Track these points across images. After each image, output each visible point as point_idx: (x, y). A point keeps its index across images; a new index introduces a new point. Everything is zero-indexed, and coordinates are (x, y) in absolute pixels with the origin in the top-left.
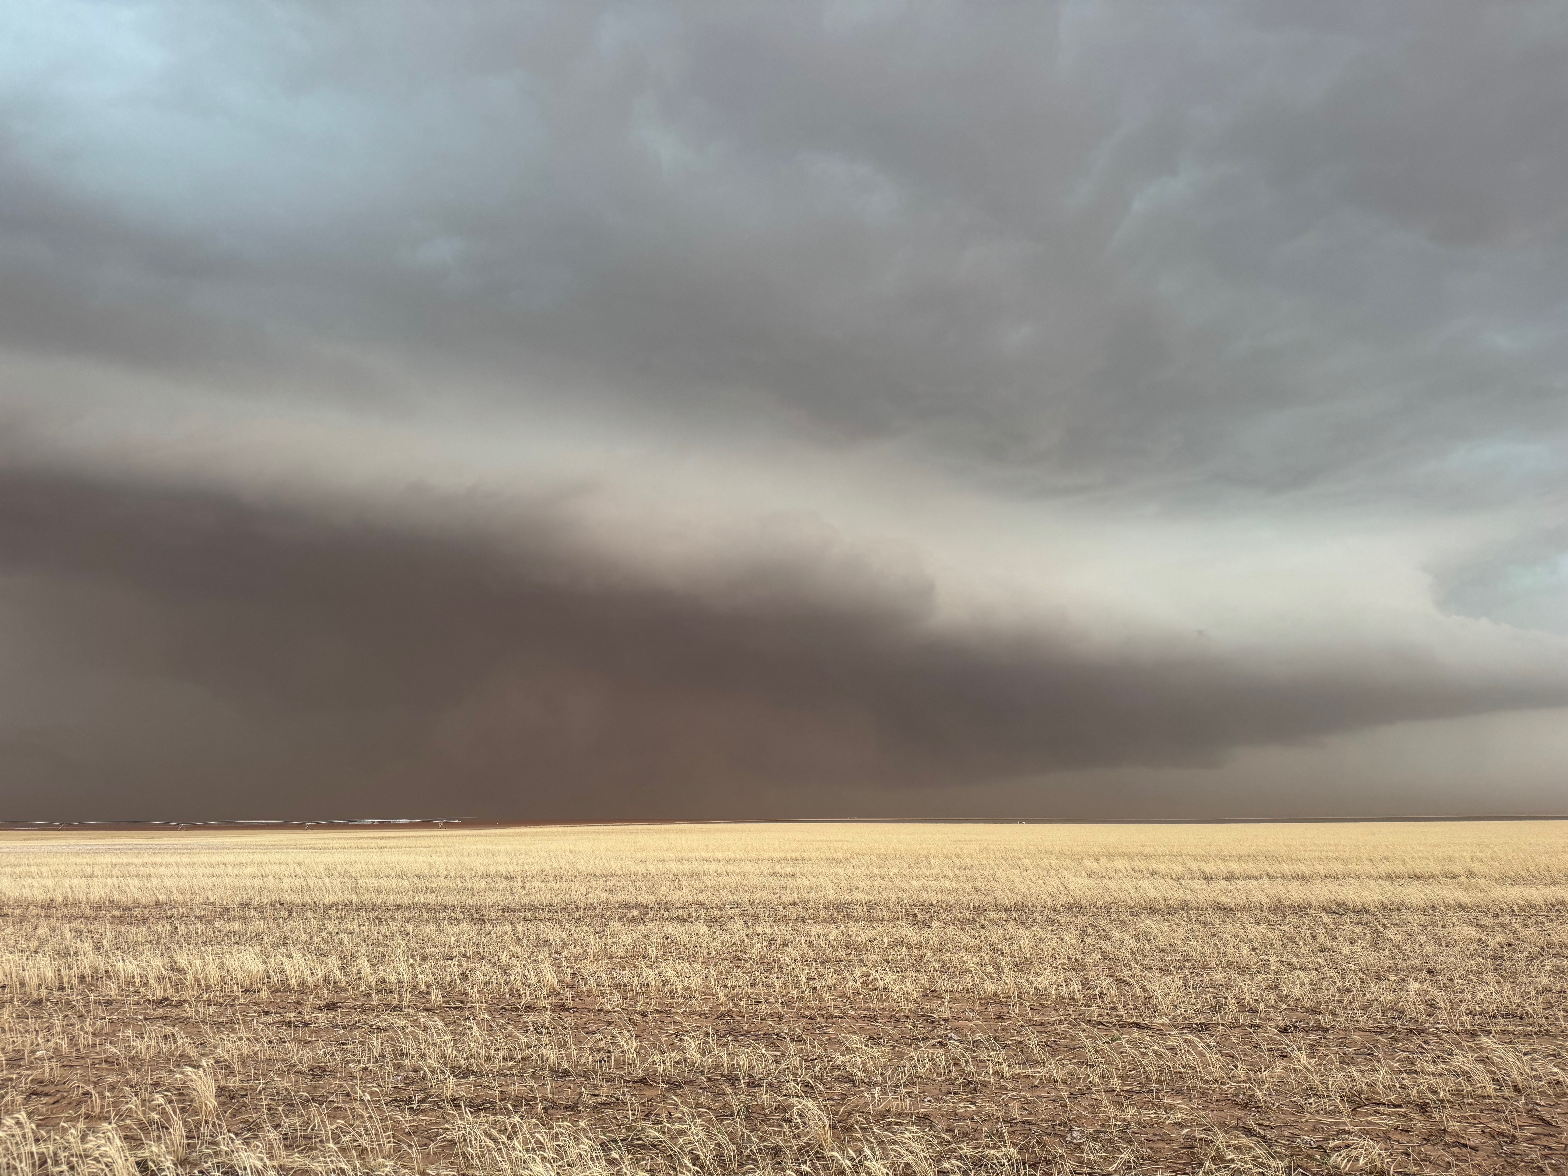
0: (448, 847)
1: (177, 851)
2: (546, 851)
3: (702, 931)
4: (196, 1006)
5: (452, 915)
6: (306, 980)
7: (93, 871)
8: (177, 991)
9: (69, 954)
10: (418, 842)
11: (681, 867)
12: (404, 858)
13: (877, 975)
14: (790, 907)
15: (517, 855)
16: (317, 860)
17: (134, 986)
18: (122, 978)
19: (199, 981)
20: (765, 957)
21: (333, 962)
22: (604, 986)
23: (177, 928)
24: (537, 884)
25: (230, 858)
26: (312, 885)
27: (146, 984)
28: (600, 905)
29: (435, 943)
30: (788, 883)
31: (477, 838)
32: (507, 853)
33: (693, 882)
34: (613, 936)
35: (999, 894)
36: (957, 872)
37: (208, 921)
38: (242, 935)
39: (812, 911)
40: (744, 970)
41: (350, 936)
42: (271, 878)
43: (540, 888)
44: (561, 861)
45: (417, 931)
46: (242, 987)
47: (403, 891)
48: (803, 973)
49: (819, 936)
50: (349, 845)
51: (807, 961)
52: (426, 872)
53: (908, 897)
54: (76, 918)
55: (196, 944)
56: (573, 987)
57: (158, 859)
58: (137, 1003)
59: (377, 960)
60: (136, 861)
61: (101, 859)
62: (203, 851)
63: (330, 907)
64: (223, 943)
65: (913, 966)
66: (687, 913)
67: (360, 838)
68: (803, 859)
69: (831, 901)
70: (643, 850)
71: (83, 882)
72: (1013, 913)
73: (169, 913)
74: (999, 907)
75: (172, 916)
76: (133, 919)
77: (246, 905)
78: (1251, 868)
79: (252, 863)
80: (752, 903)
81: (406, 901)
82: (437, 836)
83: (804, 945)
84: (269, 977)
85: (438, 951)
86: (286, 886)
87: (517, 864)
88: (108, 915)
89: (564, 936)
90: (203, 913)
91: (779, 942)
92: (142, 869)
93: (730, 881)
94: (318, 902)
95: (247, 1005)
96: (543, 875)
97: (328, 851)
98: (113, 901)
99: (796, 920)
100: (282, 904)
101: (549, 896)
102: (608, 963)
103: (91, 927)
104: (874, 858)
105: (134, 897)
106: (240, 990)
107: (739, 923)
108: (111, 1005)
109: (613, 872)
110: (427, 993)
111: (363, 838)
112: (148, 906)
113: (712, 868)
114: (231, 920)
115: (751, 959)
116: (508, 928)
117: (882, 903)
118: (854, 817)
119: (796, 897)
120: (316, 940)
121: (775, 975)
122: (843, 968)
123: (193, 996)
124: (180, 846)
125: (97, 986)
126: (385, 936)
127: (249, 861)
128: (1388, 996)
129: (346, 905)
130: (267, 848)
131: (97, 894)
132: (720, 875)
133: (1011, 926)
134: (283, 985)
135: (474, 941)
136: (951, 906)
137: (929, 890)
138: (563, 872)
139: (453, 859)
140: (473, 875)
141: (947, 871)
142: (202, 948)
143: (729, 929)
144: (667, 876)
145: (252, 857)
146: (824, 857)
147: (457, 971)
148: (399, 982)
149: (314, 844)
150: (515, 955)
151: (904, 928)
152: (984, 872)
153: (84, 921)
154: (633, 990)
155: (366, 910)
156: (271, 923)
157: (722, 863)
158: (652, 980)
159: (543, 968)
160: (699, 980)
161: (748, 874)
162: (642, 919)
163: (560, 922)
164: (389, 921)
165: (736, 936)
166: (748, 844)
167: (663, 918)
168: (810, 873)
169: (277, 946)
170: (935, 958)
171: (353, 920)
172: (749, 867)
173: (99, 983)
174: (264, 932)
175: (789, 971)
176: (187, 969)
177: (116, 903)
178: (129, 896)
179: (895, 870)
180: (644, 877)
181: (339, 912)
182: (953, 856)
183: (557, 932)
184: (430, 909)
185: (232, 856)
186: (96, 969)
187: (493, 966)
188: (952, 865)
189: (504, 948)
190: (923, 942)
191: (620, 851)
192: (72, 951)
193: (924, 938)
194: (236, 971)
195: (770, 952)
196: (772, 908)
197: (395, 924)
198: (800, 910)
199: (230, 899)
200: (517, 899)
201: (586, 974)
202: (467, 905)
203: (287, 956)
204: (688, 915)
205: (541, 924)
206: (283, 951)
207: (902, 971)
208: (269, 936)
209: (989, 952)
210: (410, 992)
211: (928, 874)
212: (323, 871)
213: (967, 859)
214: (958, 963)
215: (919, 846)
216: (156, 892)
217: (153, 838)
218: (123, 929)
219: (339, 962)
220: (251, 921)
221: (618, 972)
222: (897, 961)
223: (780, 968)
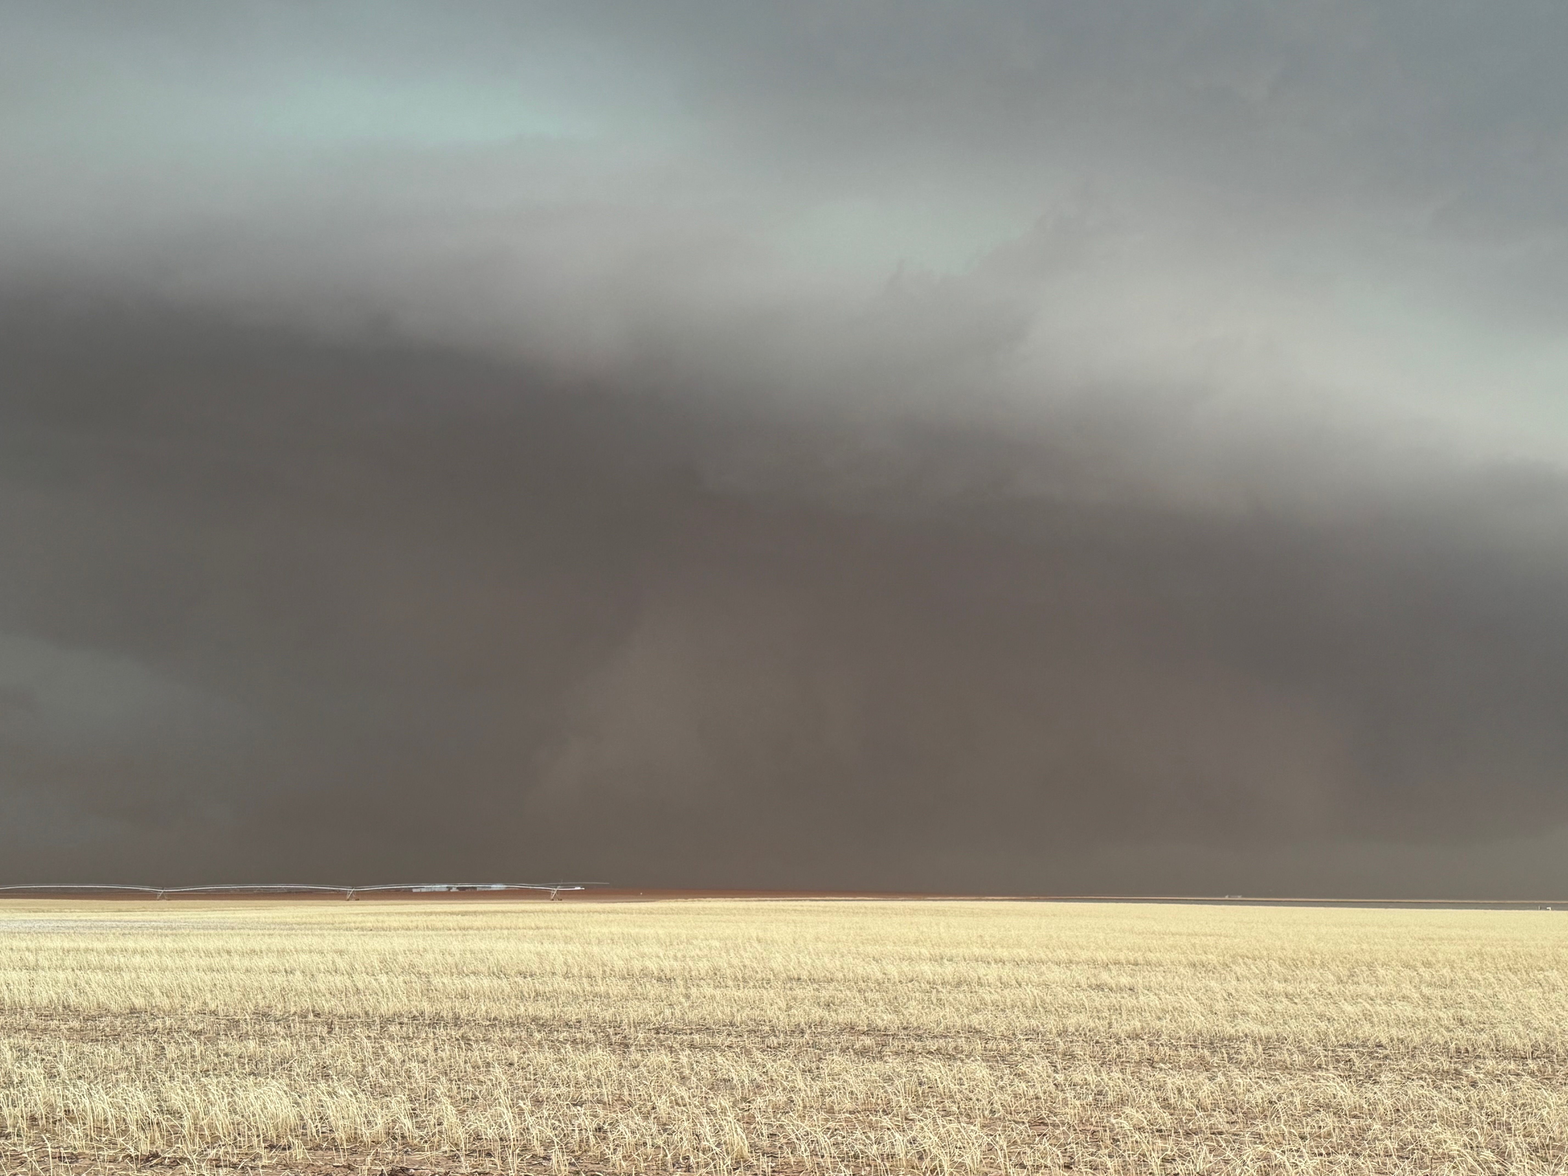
0: (566, 928)
1: (157, 931)
2: (720, 939)
3: (979, 1075)
4: (199, 1167)
5: (578, 1035)
6: (359, 1132)
7: (37, 960)
8: (170, 1144)
9: (12, 1083)
10: (520, 920)
11: (940, 970)
12: (501, 945)
13: (1285, 1158)
14: (1129, 1041)
15: (675, 943)
16: (368, 948)
17: (107, 1134)
18: (90, 1122)
19: (202, 1129)
20: (1087, 1120)
21: (399, 1105)
22: (823, 1156)
23: (163, 1048)
24: (709, 991)
25: (236, 943)
26: (360, 985)
27: (125, 1132)
28: (810, 1027)
29: (554, 1079)
30: (1123, 1001)
31: (611, 917)
32: (659, 941)
33: (961, 996)
34: (833, 1076)
35: (1502, 1030)
36: (1426, 991)
37: (209, 1039)
38: (261, 1061)
39: (1167, 1049)
40: (1054, 1141)
41: (421, 1065)
42: (298, 973)
43: (713, 997)
44: (745, 955)
45: (525, 1061)
46: (265, 1141)
47: (500, 997)
49: (1180, 1091)
50: (414, 924)
51: (1161, 1131)
52: (535, 968)
53: (1336, 1030)
54: (18, 1031)
55: (194, 1074)
56: (774, 1156)
57: (130, 944)
58: (114, 1160)
59: (466, 1103)
60: (97, 945)
61: (47, 943)
62: (196, 932)
63: (390, 1021)
64: (232, 1073)
65: (1348, 1146)
66: (953, 1044)
67: (431, 914)
68: (1148, 963)
69: (1200, 1033)
70: (876, 942)
71: (24, 975)
72: (1529, 1061)
73: (151, 1026)
74: (1502, 1052)
75: (155, 1030)
76: (99, 1033)
77: (263, 1015)
79: (269, 950)
80: (1062, 1033)
81: (507, 1013)
82: (548, 912)
83: (1155, 1105)
84: (304, 1127)
85: (558, 1092)
86: (323, 988)
87: (675, 958)
88: (62, 1027)
89: (756, 1075)
90: (200, 1027)
91: (1110, 1099)
92: (108, 958)
93: (1023, 996)
94: (371, 1012)
95: (273, 1167)
96: (716, 976)
97: (382, 933)
98: (69, 1006)
99: (1139, 1063)
100: (317, 1015)
101: (728, 1010)
102: (827, 1120)
103: (41, 1045)
104: (1275, 965)
105: (98, 1000)
106: (263, 1145)
107: (1041, 1066)
108: (77, 1162)
109: (828, 974)
110: (544, 1158)
111: (436, 913)
112: (120, 1015)
113: (991, 973)
114: (242, 1037)
115: (1063, 1124)
116: (666, 1059)
117: (1290, 1040)
118: (1237, 894)
119: (1138, 1025)
120: (371, 1071)
121: (1107, 1151)
122: (1224, 1145)
123: (194, 1151)
124: (161, 925)
125: (54, 1133)
126: (476, 1067)
127: (264, 947)
129: (414, 1018)
130: (289, 927)
131: (44, 995)
132: (1005, 985)
133: (1525, 1085)
134: (325, 1139)
135: (614, 1077)
136: (1415, 1048)
137: (1375, 1020)
138: (749, 973)
139: (576, 948)
140: (608, 973)
141: (1407, 989)
142: (202, 1079)
143: (1024, 1074)
144: (917, 984)
145: (269, 941)
146: (1184, 961)
147: (589, 1124)
148: (501, 1139)
149: (361, 922)
150: (680, 1101)
151: (1331, 1083)
152: (1476, 992)
153: (30, 1035)
154: (870, 1165)
155: (445, 1026)
156: (303, 1044)
157: (1009, 966)
158: (900, 1150)
159: (724, 1123)
160: (978, 1153)
161: (1054, 986)
162: (880, 1052)
163: (748, 1052)
164: (482, 1044)
165: (1038, 1085)
166: (1051, 936)
167: (913, 1052)
168: (1161, 986)
169: (313, 1080)
170: (1387, 1134)
171: (426, 1041)
172: (1055, 974)
173: (57, 1128)
174: (292, 1056)
175: (1130, 1145)
176: (183, 1111)
177: (72, 1008)
178: (91, 998)
179: (1313, 986)
180: (879, 984)
181: (405, 1029)
182: (1419, 964)
183: (744, 1068)
184: (543, 1025)
185: (238, 939)
186: (52, 1107)
187: (646, 1118)
188: (1417, 979)
189: (661, 1090)
190: (1366, 1106)
191: (839, 941)
192: (16, 1080)
193: (1367, 1100)
194: (254, 1115)
195: (1097, 1113)
196: (1097, 1042)
197: (490, 1049)
198: (1147, 1047)
199: (239, 1006)
200: (678, 1014)
201: (793, 1136)
202: (601, 1021)
203: (329, 1093)
204: (956, 1048)
205: (718, 1054)
206: (322, 1085)
207: (1328, 1154)
208: (300, 1063)
209: (1485, 1126)
210: (519, 1155)
211: (1372, 994)
212: (376, 964)
213: (1444, 971)
214: (1428, 1144)
215: (1355, 947)
216: (130, 993)
217: (120, 911)
218: (86, 1048)
219: (409, 1106)
220: (272, 1039)
221: (845, 1134)
222: (1319, 1136)
223: (1115, 1141)
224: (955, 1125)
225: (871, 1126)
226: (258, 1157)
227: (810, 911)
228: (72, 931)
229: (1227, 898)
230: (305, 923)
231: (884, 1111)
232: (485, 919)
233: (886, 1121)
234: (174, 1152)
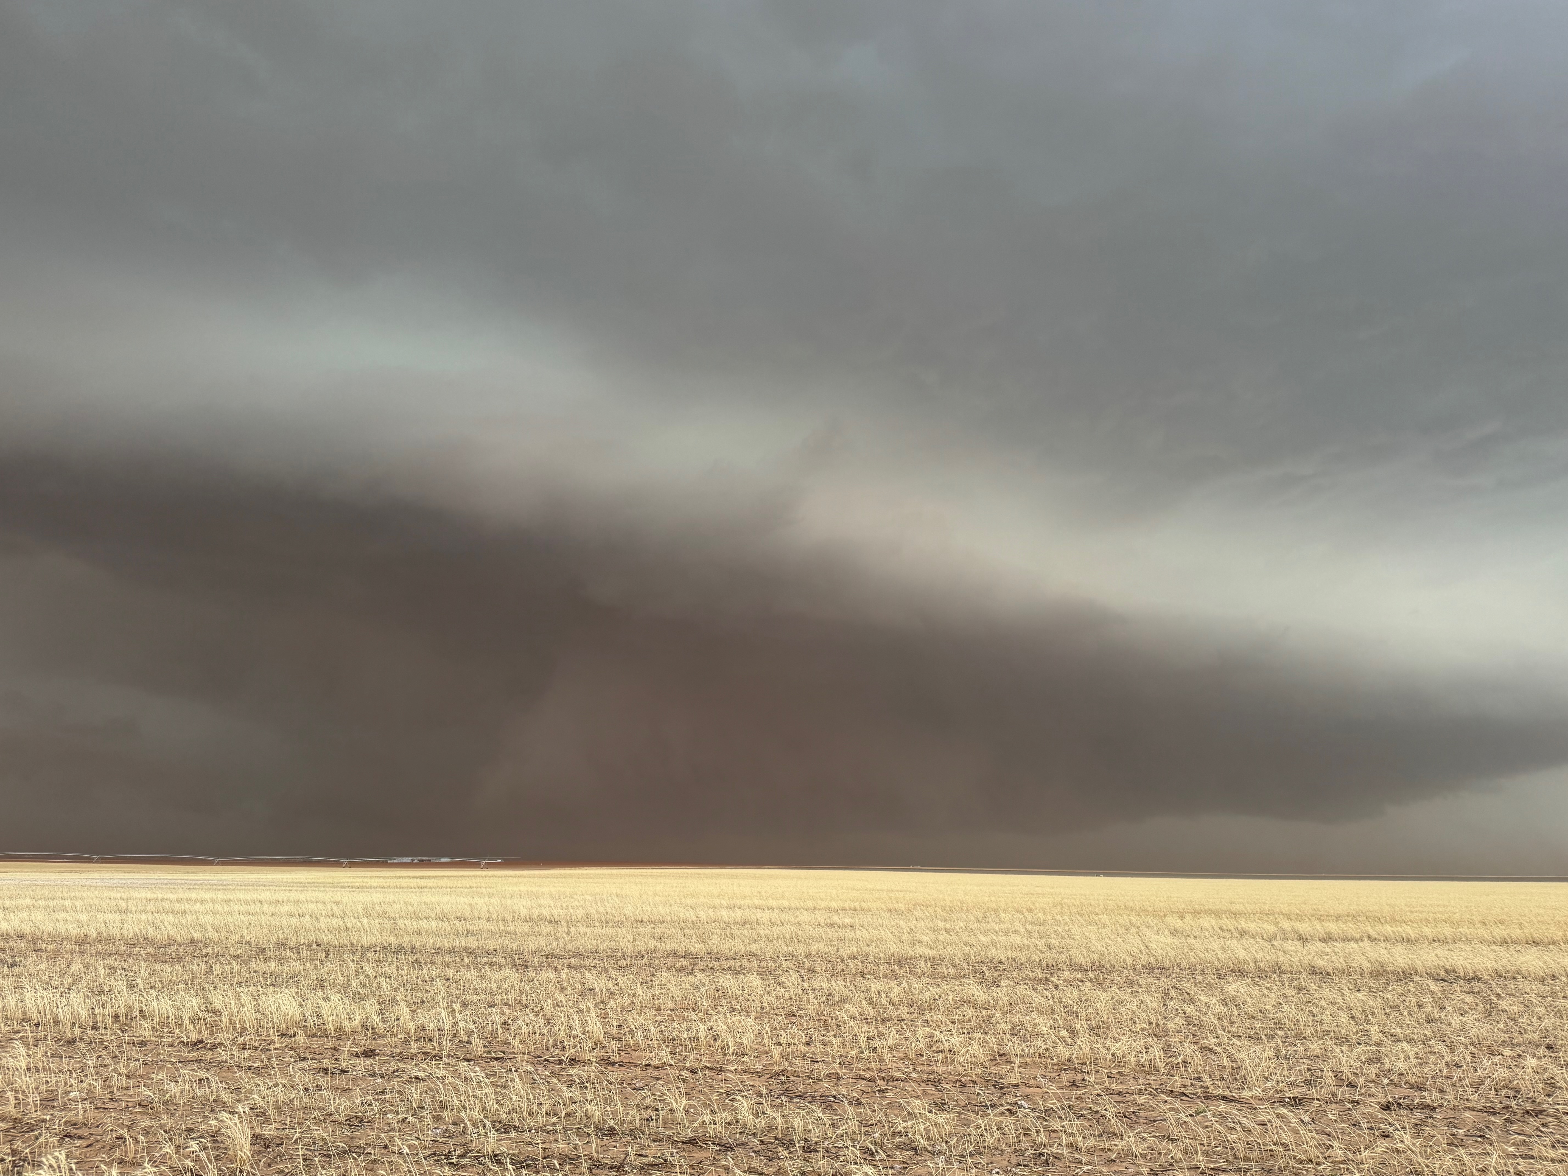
0: (490, 888)
1: (212, 887)
2: (592, 895)
3: (754, 984)
4: (231, 1050)
5: (494, 960)
6: (343, 1025)
7: (128, 906)
8: (212, 1034)
9: (103, 992)
10: (459, 882)
11: (733, 915)
12: (446, 899)
13: (942, 1036)
14: (849, 961)
15: (562, 898)
16: (355, 900)
17: (168, 1027)
18: (156, 1018)
19: (235, 1023)
20: (822, 1013)
21: (371, 1007)
22: (651, 1040)
23: (212, 967)
24: (582, 929)
25: (266, 895)
26: (349, 925)
27: (180, 1025)
28: (648, 953)
29: (476, 989)
30: (846, 934)
31: (520, 880)
32: (551, 896)
33: (746, 931)
34: (661, 986)
35: (1074, 952)
36: (1029, 927)
37: (244, 961)
38: (279, 976)
39: (872, 965)
40: (800, 1027)
41: (388, 979)
42: (307, 916)
43: (585, 934)
44: (608, 905)
45: (457, 977)
46: (278, 1031)
47: (443, 933)
48: (863, 1031)
49: (879, 993)
50: (388, 884)
51: (867, 1019)
52: (467, 915)
53: (975, 953)
54: (110, 955)
55: (232, 985)
56: (620, 1040)
57: (194, 895)
58: (172, 1045)
59: (417, 1006)
60: (171, 896)
61: (135, 894)
62: (239, 888)
63: (368, 949)
64: (258, 984)
65: (981, 1027)
66: (739, 964)
67: (399, 877)
68: (863, 910)
69: (893, 955)
70: (693, 896)
71: (118, 917)
72: (1090, 972)
73: (204, 952)
74: (1073, 966)
75: (207, 955)
76: (167, 957)
77: (282, 945)
78: (1351, 929)
79: (288, 901)
80: (808, 955)
81: (446, 945)
82: (479, 876)
83: (864, 1002)
84: (305, 1022)
85: (479, 998)
86: (323, 926)
87: (562, 907)
88: (142, 952)
89: (611, 986)
90: (238, 952)
91: (836, 998)
92: (177, 905)
93: (784, 932)
94: (355, 944)
95: (283, 1050)
96: (588, 920)
97: (366, 890)
98: (148, 938)
99: (855, 975)
100: (318, 945)
101: (594, 942)
102: (655, 1015)
103: (126, 965)
104: (939, 910)
105: (168, 934)
106: (276, 1034)
107: (794, 977)
108: (145, 1046)
109: (661, 918)
110: (467, 1043)
111: (403, 877)
112: (183, 944)
113: (765, 916)
114: (266, 960)
115: (806, 1016)
116: (552, 976)
117: (948, 959)
118: (917, 865)
119: (855, 950)
120: (354, 983)
121: (833, 1033)
122: (905, 1028)
123: (228, 1039)
124: (216, 882)
125: (131, 1026)
126: (424, 981)
127: (285, 899)
128: (1502, 1073)
129: (384, 947)
130: (303, 885)
132: (773, 924)
133: (1087, 987)
134: (320, 1030)
135: (517, 988)
136: (1022, 964)
137: (998, 946)
138: (609, 917)
139: (495, 901)
140: (516, 918)
141: (1018, 926)
142: (237, 989)
143: (783, 983)
144: (718, 924)
145: (289, 894)
146: (885, 908)
147: (498, 1018)
148: (439, 1030)
149: (351, 883)
150: (560, 1004)
151: (971, 987)
152: (1058, 928)
153: (118, 958)
154: (682, 1045)
155: (405, 953)
156: (308, 965)
157: (776, 911)
158: (702, 1035)
159: (588, 1018)
160: (752, 1036)
161: (803, 924)
162: (692, 970)
163: (606, 970)
164: (429, 965)
165: (792, 991)
166: (803, 892)
167: (713, 969)
168: (870, 925)
169: (313, 989)
170: (1004, 1020)
171: (392, 963)
172: (805, 917)
173: (133, 1023)
174: (300, 973)
175: (847, 1029)
176: (222, 1011)
177: (150, 939)
178: (164, 933)
179: (961, 924)
180: (694, 924)
181: (377, 955)
182: (1024, 910)
183: (603, 981)
184: (471, 953)
185: (268, 893)
186: (130, 1008)
187: (537, 1015)
188: (1023, 920)
189: (548, 996)
190: (992, 1002)
191: (669, 896)
192: (106, 989)
193: (993, 997)
194: (271, 1013)
195: (828, 1008)
196: (830, 961)
197: (435, 969)
198: (860, 964)
199: (266, 939)
200: (562, 945)
201: (633, 1027)
202: (510, 950)
203: (324, 999)
204: (740, 966)
205: (586, 972)
206: (320, 993)
207: (969, 1033)
208: (305, 977)
209: (1063, 1014)
210: (450, 1040)
211: (997, 929)
212: (360, 910)
213: (1040, 914)
214: (1029, 1026)
215: (987, 899)
216: (190, 929)
217: (188, 873)
218: (157, 967)
219: (377, 1007)
220: (288, 962)
221: (667, 1025)
222: (963, 1021)
223: (838, 1026)
224: (738, 1018)
225: (684, 1019)
226: (273, 1042)
227: (651, 876)
228: (153, 886)
229: (911, 867)
230: (314, 883)
231: (693, 1009)
232: (435, 881)
233: (693, 1016)
234: (215, 1039)
